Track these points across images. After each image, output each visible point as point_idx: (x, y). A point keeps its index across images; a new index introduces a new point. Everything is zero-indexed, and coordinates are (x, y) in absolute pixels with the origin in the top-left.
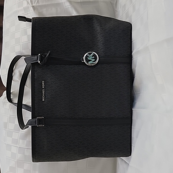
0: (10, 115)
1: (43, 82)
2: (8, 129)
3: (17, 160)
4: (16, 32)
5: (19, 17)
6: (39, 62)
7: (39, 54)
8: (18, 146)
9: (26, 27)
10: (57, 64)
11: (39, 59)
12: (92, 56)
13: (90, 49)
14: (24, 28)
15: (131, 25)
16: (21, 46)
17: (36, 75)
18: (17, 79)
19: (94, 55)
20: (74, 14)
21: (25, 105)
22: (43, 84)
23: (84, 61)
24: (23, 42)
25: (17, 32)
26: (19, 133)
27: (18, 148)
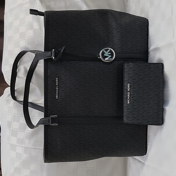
0: (14, 114)
1: (57, 79)
2: (12, 128)
3: (23, 161)
4: (20, 27)
5: (31, 10)
6: (53, 58)
7: (53, 50)
8: (24, 146)
9: (32, 21)
10: (72, 60)
11: (53, 54)
12: (109, 53)
13: (105, 45)
14: (30, 22)
15: (148, 20)
16: (27, 41)
17: (49, 71)
18: (22, 76)
19: (111, 52)
20: (84, 8)
21: (31, 103)
22: (57, 81)
23: (101, 58)
24: (28, 37)
25: (22, 26)
26: (25, 132)
27: (24, 148)
